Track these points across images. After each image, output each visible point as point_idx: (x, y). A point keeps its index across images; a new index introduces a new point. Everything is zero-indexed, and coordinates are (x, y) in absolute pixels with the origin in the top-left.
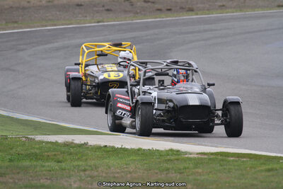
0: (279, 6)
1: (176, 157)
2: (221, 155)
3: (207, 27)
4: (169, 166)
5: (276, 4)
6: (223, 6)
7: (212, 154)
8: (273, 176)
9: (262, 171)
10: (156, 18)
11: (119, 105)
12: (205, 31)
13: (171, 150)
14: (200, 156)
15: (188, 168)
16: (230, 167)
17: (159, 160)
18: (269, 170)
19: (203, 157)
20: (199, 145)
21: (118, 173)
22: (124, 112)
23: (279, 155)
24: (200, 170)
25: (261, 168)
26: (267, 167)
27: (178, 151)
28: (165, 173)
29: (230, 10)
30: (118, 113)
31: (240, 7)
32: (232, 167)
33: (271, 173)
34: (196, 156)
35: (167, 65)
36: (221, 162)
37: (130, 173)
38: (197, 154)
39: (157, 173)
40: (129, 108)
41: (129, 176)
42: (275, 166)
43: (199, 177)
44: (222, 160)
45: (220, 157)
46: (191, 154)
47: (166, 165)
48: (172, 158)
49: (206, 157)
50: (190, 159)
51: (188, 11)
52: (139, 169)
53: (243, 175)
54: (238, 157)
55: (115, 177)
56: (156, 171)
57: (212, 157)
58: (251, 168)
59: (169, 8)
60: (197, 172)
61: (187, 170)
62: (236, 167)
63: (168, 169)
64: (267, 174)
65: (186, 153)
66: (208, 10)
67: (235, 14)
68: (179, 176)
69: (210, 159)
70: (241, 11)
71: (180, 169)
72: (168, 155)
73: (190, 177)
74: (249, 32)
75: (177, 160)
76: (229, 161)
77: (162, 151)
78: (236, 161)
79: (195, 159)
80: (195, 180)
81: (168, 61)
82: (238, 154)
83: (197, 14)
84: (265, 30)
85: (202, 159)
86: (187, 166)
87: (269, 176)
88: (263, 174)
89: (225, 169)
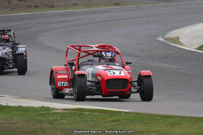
0: (115, 4)
1: (47, 112)
2: (79, 111)
3: (65, 19)
4: (42, 118)
5: (113, 3)
6: (76, 4)
7: (73, 110)
8: (118, 125)
9: (110, 121)
10: (28, 12)
12: (64, 22)
13: (43, 107)
14: (64, 111)
15: (56, 120)
16: (87, 119)
17: (35, 114)
18: (115, 121)
19: (66, 112)
20: (63, 103)
21: (5, 124)
23: (120, 110)
24: (65, 122)
25: (109, 120)
26: (113, 119)
27: (48, 108)
28: (40, 123)
29: (80, 7)
31: (87, 5)
32: (88, 119)
33: (116, 123)
34: (61, 111)
36: (80, 116)
37: (14, 124)
38: (62, 110)
39: (34, 124)
41: (14, 126)
42: (119, 118)
43: (64, 127)
44: (81, 114)
45: (78, 112)
46: (57, 110)
47: (40, 118)
48: (44, 113)
49: (68, 112)
50: (57, 114)
51: (50, 7)
52: (21, 120)
53: (96, 124)
54: (91, 112)
55: (3, 127)
56: (33, 122)
57: (73, 112)
58: (101, 119)
59: (37, 5)
60: (63, 123)
61: (56, 122)
62: (91, 119)
63: (42, 121)
64: (114, 124)
65: (54, 109)
66: (64, 7)
67: (84, 10)
68: (50, 126)
69: (72, 113)
70: (88, 7)
71: (50, 121)
72: (41, 111)
73: (58, 127)
74: (94, 23)
75: (48, 114)
76: (85, 115)
77: (36, 108)
78: (91, 115)
79: (60, 113)
80: (62, 128)
82: (92, 109)
83: (57, 10)
84: (107, 21)
85: (65, 113)
86: (55, 118)
87: (115, 125)
88: (111, 123)
89: (83, 120)
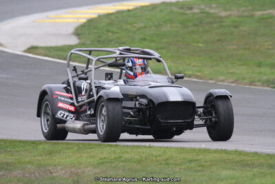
11: (60, 105)
22: (66, 114)
30: (59, 115)
35: (120, 54)
40: (72, 108)
81: (121, 48)
